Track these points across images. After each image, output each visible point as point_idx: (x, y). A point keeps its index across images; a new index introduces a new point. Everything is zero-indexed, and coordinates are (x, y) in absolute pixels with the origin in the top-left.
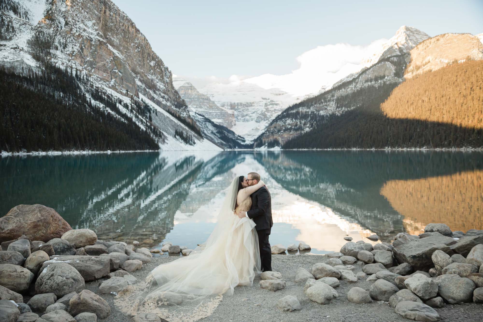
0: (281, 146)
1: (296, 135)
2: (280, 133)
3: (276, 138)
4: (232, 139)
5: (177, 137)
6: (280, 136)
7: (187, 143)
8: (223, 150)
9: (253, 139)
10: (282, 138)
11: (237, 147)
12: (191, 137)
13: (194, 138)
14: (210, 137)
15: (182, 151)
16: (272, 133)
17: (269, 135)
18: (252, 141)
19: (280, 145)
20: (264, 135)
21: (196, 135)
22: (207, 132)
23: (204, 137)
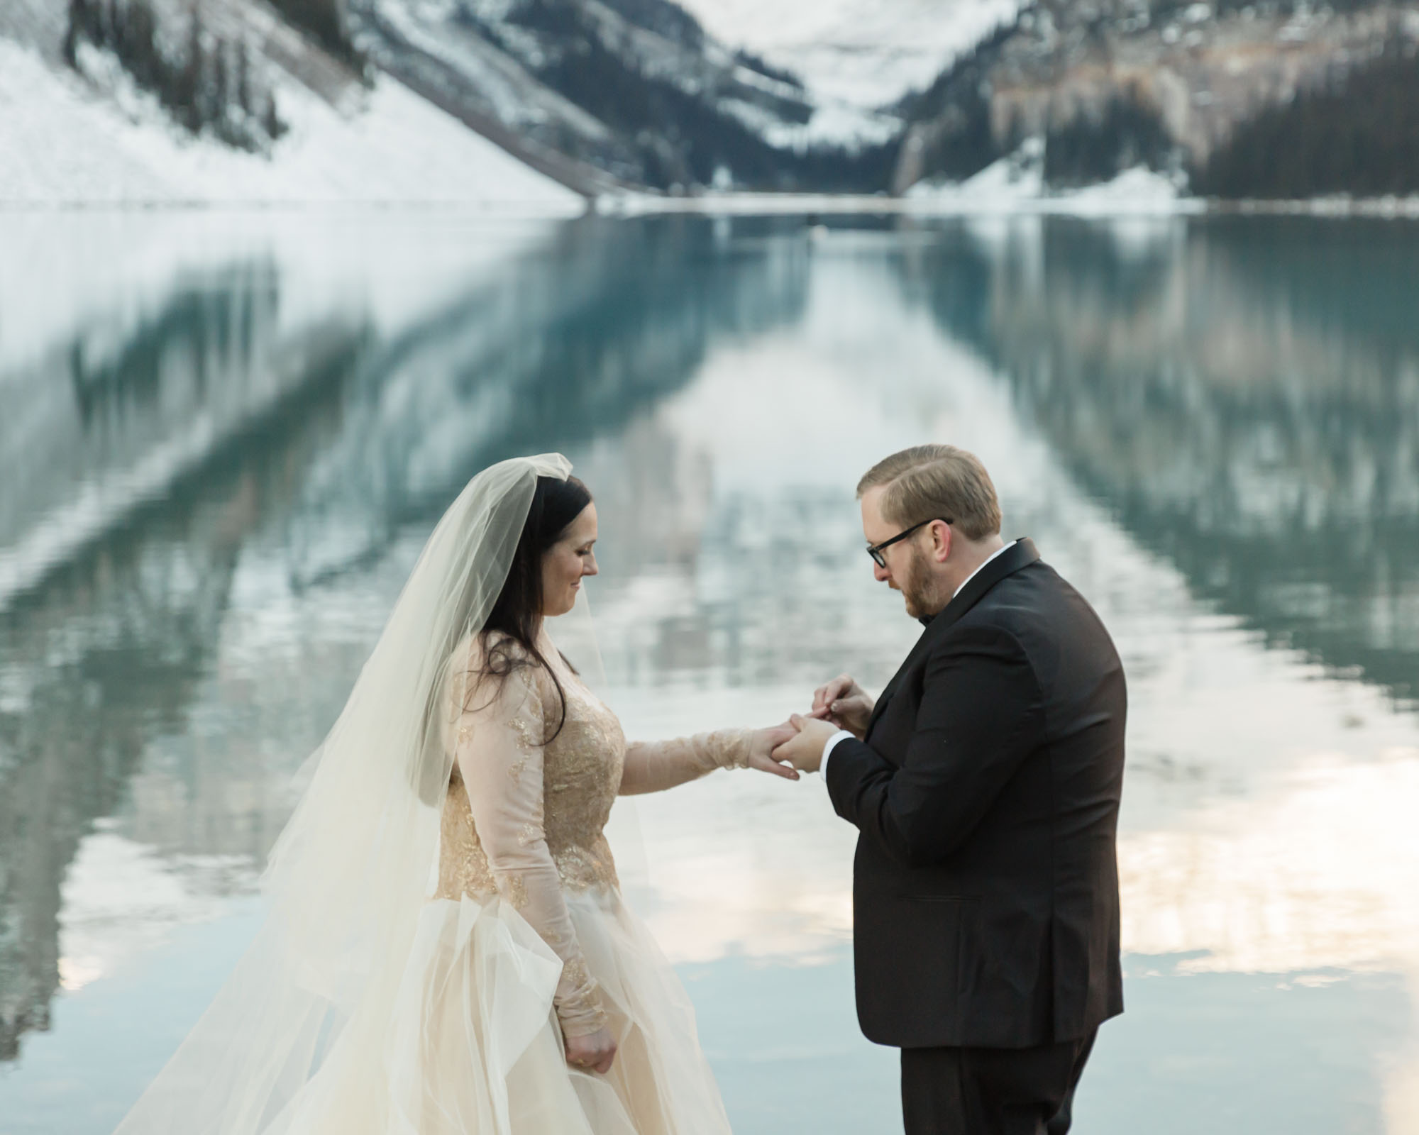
0: (1189, 166)
1: (1342, 56)
2: (1171, 33)
3: (1133, 87)
4: (667, 90)
5: (94, 58)
6: (1177, 70)
7: (193, 125)
8: (567, 204)
9: (891, 93)
10: (1200, 79)
11: (722, 176)
12: (243, 63)
13: (268, 74)
14: (438, 63)
15: (149, 206)
16: (1094, 29)
17: (1058, 56)
18: (878, 113)
19: (1176, 157)
20: (1011, 47)
21: (292, 41)
22: (412, 12)
23: (380, 67)
